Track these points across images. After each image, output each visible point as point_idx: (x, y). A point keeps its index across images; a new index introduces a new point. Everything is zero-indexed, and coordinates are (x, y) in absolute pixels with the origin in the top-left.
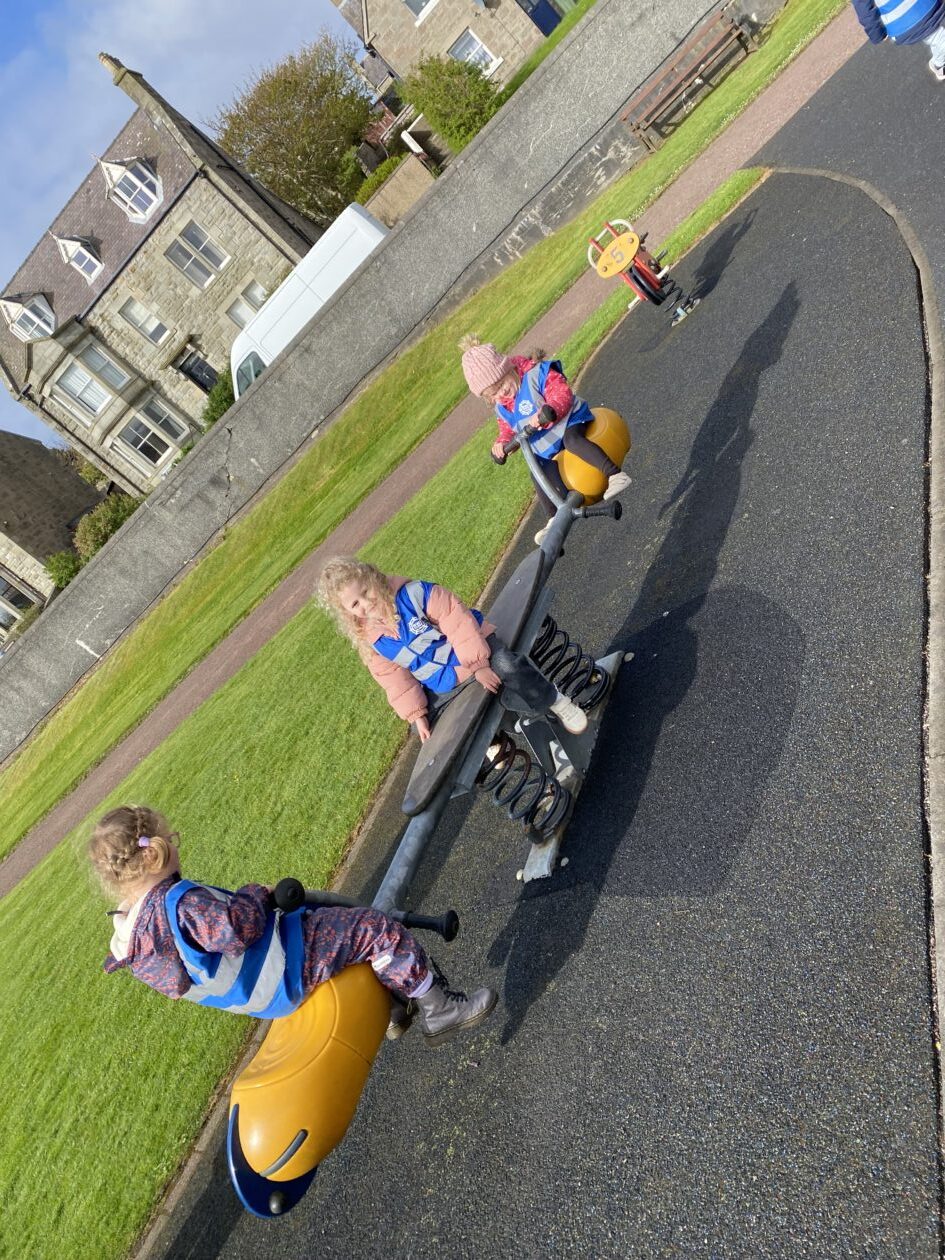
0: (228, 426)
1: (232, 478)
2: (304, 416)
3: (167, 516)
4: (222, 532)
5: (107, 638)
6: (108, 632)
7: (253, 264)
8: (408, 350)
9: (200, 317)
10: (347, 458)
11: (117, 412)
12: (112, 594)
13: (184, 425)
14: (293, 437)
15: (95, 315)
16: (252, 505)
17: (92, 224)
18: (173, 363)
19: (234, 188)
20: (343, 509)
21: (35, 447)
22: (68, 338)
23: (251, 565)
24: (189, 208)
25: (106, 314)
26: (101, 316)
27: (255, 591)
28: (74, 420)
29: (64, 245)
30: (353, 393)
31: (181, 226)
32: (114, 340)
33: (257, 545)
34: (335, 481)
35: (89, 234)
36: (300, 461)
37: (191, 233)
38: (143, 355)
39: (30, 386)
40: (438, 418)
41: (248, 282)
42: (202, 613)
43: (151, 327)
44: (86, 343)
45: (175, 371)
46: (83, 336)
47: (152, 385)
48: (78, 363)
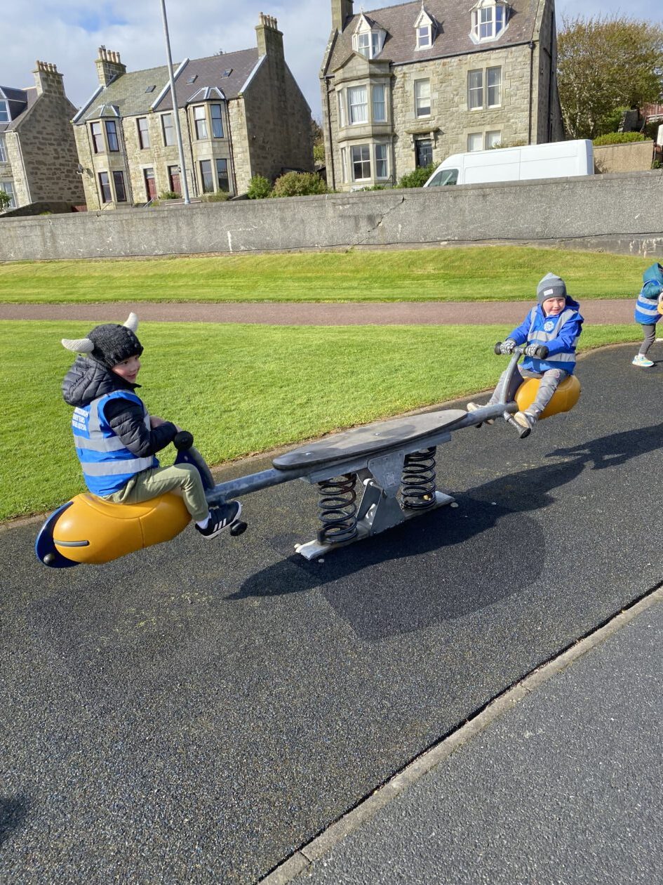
0: (405, 196)
1: (381, 225)
2: (448, 228)
3: (330, 213)
4: (348, 248)
5: (243, 245)
6: (247, 243)
7: (508, 121)
8: (535, 247)
9: (453, 124)
10: (446, 272)
11: (362, 133)
12: (267, 226)
13: (389, 174)
14: (432, 234)
15: (402, 70)
16: (377, 249)
17: (448, 18)
18: (416, 135)
19: (541, 69)
20: (417, 296)
21: (306, 111)
22: (377, 69)
23: (344, 279)
24: (507, 58)
25: (407, 75)
26: (404, 74)
27: (334, 294)
28: (338, 116)
29: (423, 16)
30: (485, 241)
31: (493, 64)
32: (398, 92)
33: (358, 271)
34: (428, 277)
35: (441, 22)
36: (422, 250)
37: (493, 73)
38: (404, 116)
39: (334, 77)
40: (512, 297)
41: (496, 129)
42: (299, 279)
43: (423, 105)
44: (383, 80)
45: (412, 140)
46: (384, 76)
47: (393, 137)
48: (368, 88)
